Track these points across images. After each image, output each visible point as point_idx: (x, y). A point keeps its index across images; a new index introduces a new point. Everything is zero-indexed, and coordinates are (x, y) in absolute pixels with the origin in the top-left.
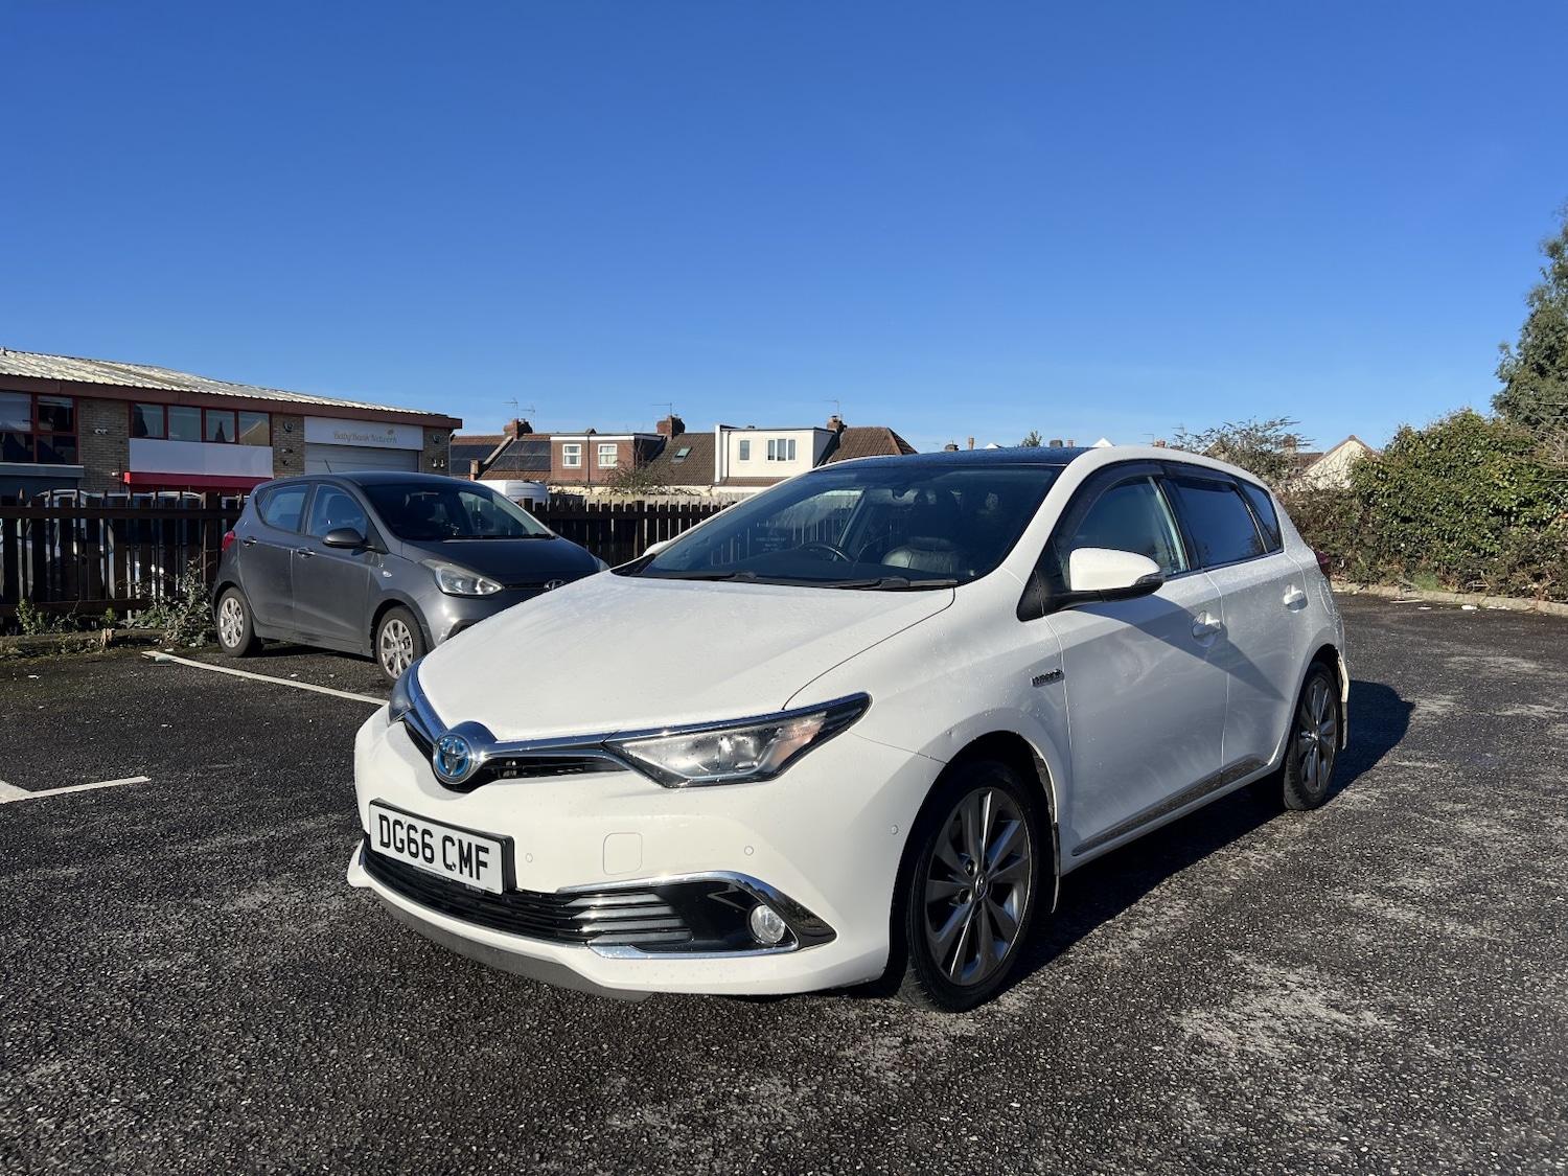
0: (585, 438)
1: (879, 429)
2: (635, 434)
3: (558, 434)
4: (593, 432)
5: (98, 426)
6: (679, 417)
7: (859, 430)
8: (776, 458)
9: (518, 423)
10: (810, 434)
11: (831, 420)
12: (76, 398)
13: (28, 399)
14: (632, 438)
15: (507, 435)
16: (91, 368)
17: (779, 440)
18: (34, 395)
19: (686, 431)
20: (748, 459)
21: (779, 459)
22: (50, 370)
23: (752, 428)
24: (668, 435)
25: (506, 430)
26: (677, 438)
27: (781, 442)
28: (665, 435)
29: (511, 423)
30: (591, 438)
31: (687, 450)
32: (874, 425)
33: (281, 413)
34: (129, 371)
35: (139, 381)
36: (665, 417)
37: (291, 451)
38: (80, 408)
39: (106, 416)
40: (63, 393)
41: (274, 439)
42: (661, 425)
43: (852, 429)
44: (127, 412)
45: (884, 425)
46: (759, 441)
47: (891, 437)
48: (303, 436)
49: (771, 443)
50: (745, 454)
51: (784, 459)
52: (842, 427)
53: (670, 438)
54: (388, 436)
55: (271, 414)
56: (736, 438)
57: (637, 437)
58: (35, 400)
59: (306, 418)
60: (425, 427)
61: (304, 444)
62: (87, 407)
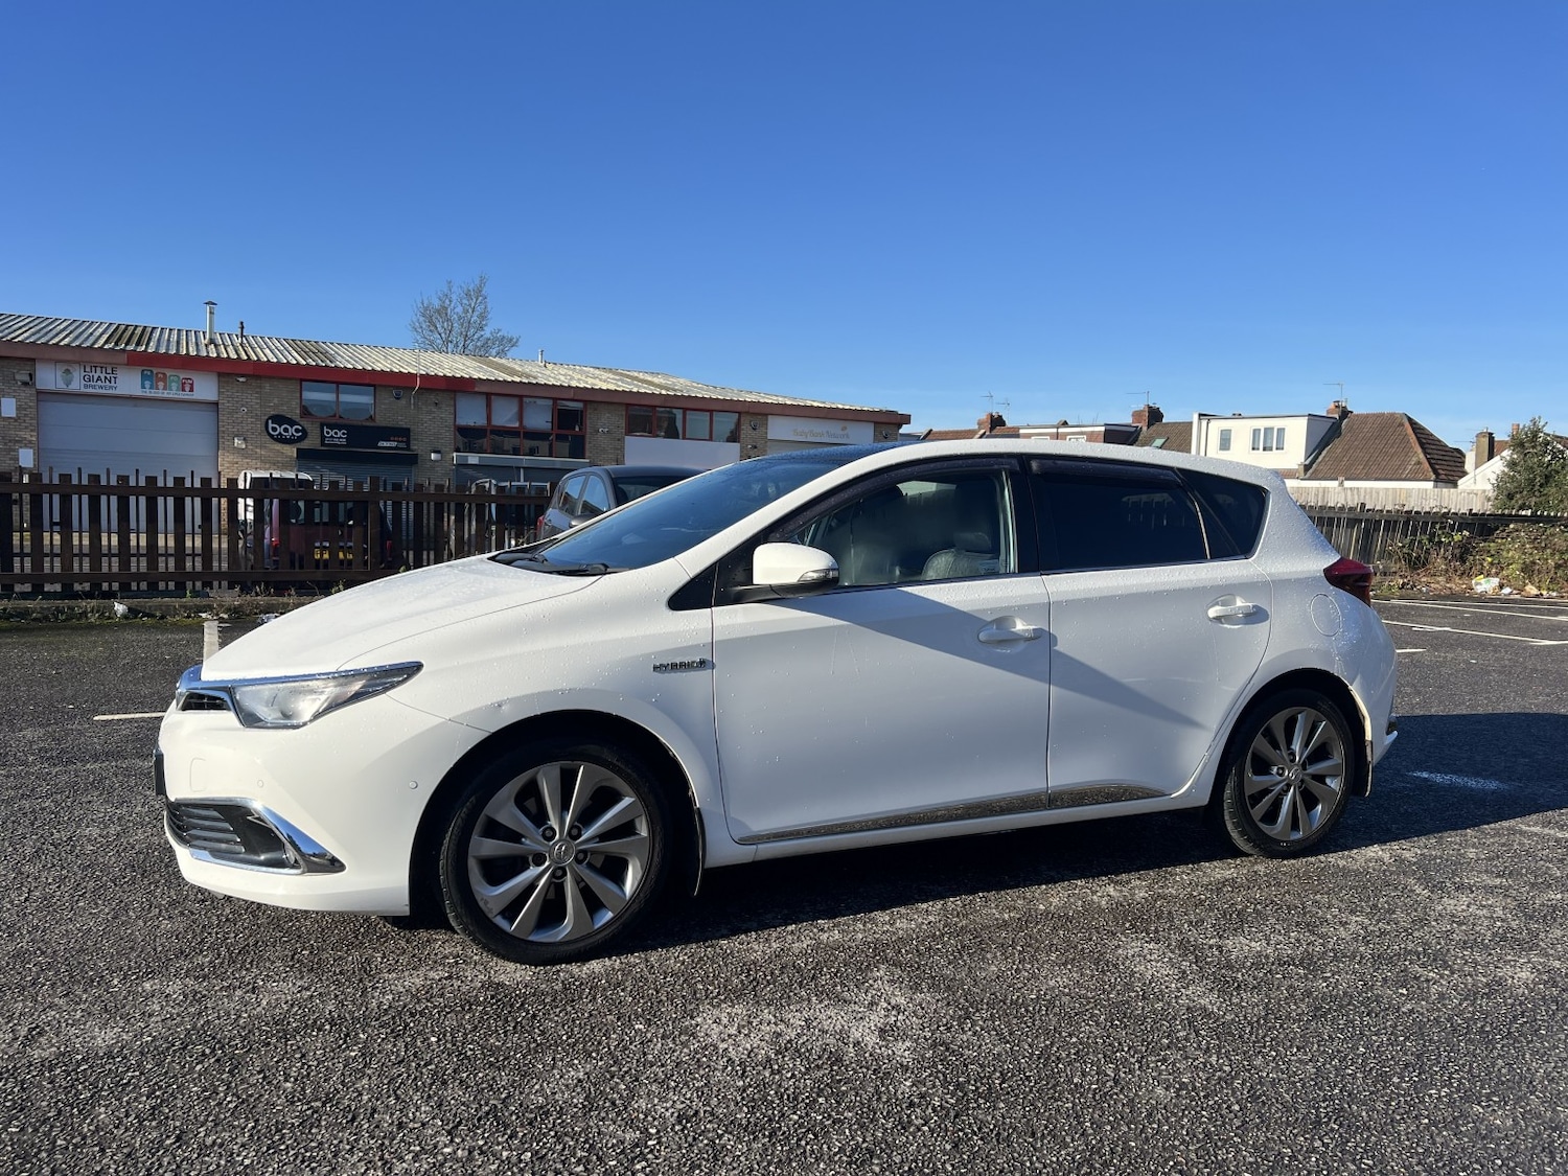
0: (1055, 430)
1: (1392, 415)
2: (1106, 425)
3: (1029, 427)
4: (1065, 424)
5: (602, 425)
6: (1157, 406)
7: (1368, 416)
8: (1261, 447)
9: (992, 416)
10: (1304, 422)
11: (1332, 406)
12: (585, 402)
13: (550, 402)
14: (1103, 429)
15: (980, 429)
16: (605, 375)
17: (1266, 429)
18: (555, 400)
19: (1164, 421)
20: (1228, 449)
21: (1264, 449)
22: (572, 378)
23: (1239, 416)
24: (1143, 425)
25: (980, 424)
26: (1153, 428)
27: (1268, 430)
28: (1140, 425)
29: (985, 417)
30: (1060, 430)
31: (1163, 440)
32: (1387, 410)
33: (747, 413)
34: (636, 379)
35: (636, 386)
36: (1141, 406)
37: (755, 447)
38: (588, 411)
39: (608, 418)
40: (576, 398)
41: (741, 437)
42: (1137, 415)
43: (1357, 415)
44: (624, 413)
45: (1399, 411)
46: (1242, 431)
47: (1407, 424)
48: (767, 433)
49: (1256, 432)
50: (1225, 442)
51: (1271, 449)
52: (1345, 413)
53: (1145, 428)
54: (842, 433)
55: (739, 413)
56: (1216, 426)
57: (1108, 427)
58: (555, 404)
59: (770, 417)
60: (875, 423)
61: (767, 441)
62: (596, 409)
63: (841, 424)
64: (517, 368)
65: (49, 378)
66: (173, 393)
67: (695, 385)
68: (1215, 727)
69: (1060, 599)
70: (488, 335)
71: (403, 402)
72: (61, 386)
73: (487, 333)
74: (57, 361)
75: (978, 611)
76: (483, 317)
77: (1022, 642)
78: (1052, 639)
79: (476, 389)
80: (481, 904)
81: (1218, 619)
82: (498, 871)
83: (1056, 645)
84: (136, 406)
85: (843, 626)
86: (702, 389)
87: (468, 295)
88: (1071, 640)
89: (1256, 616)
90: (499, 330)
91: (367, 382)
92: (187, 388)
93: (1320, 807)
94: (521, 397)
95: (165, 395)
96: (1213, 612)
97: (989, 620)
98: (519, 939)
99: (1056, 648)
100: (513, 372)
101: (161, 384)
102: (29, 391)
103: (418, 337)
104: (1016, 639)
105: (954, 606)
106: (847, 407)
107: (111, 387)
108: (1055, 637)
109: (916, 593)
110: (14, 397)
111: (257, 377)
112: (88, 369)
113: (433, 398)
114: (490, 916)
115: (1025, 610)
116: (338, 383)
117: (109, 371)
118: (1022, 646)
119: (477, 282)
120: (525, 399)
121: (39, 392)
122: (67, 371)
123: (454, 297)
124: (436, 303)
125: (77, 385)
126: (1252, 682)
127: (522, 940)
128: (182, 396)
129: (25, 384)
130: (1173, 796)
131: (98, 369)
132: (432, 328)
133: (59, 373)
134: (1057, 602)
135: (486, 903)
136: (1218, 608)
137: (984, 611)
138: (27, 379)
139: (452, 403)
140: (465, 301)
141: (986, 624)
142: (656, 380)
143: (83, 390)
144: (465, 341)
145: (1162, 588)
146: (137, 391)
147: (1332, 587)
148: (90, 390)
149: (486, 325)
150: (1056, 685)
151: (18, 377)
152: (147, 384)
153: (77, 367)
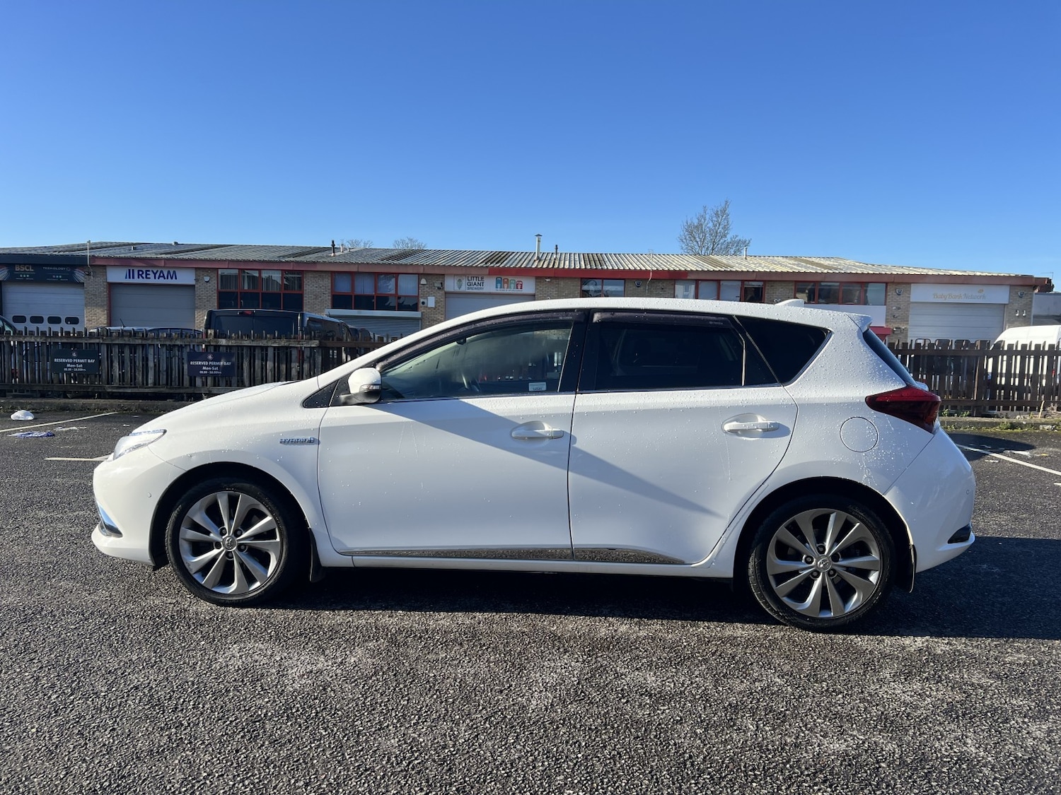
5: (776, 297)
12: (765, 281)
13: (740, 283)
16: (788, 262)
18: (743, 281)
33: (893, 283)
35: (806, 267)
37: (899, 308)
39: (781, 292)
40: (757, 279)
41: (888, 300)
44: (793, 288)
48: (909, 297)
54: (979, 294)
55: (887, 283)
58: (743, 284)
59: (912, 285)
60: (1011, 285)
61: (909, 303)
62: (772, 286)
63: (980, 287)
64: (725, 261)
65: (451, 285)
66: (512, 290)
67: (857, 264)
68: (728, 515)
69: (582, 411)
70: (729, 240)
71: (642, 288)
72: (457, 289)
73: (728, 238)
74: (455, 275)
75: (514, 417)
76: (725, 228)
77: (548, 440)
78: (571, 439)
79: (688, 278)
80: (186, 565)
81: (734, 432)
82: (199, 548)
83: (575, 443)
84: (493, 298)
85: (409, 422)
86: (860, 267)
87: (717, 214)
88: (586, 440)
89: (774, 431)
90: (737, 236)
91: (619, 277)
92: (519, 287)
93: (855, 597)
94: (718, 281)
95: (508, 292)
96: (727, 427)
97: (521, 423)
98: (207, 588)
99: (574, 445)
100: (720, 264)
101: (506, 285)
102: (441, 292)
103: (683, 245)
104: (541, 438)
105: (495, 413)
106: (984, 274)
107: (480, 289)
108: (575, 438)
109: (471, 403)
110: (434, 296)
111: (556, 278)
112: (470, 279)
113: (660, 285)
114: (192, 573)
115: (551, 418)
116: (603, 279)
117: (480, 279)
118: (547, 442)
119: (723, 205)
120: (722, 282)
121: (446, 293)
122: (460, 280)
123: (707, 217)
124: (696, 222)
125: (464, 288)
126: (766, 484)
127: (208, 589)
128: (516, 291)
129: (439, 288)
130: (693, 565)
131: (475, 278)
132: (692, 239)
133: (456, 281)
134: (579, 413)
135: (189, 565)
136: (735, 423)
137: (519, 417)
138: (440, 286)
139: (673, 287)
140: (715, 219)
141: (518, 426)
142: (823, 262)
143: (467, 291)
144: (714, 245)
145: (679, 406)
146: (493, 290)
147: (873, 412)
148: (470, 291)
149: (727, 233)
150: (572, 471)
151: (436, 285)
152: (499, 285)
153: (464, 277)
